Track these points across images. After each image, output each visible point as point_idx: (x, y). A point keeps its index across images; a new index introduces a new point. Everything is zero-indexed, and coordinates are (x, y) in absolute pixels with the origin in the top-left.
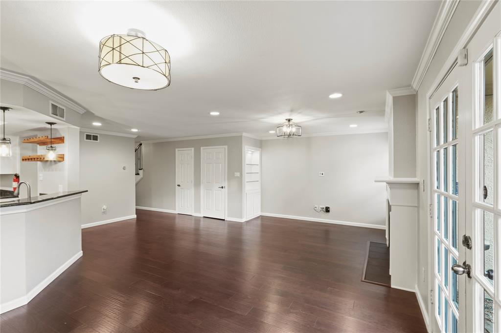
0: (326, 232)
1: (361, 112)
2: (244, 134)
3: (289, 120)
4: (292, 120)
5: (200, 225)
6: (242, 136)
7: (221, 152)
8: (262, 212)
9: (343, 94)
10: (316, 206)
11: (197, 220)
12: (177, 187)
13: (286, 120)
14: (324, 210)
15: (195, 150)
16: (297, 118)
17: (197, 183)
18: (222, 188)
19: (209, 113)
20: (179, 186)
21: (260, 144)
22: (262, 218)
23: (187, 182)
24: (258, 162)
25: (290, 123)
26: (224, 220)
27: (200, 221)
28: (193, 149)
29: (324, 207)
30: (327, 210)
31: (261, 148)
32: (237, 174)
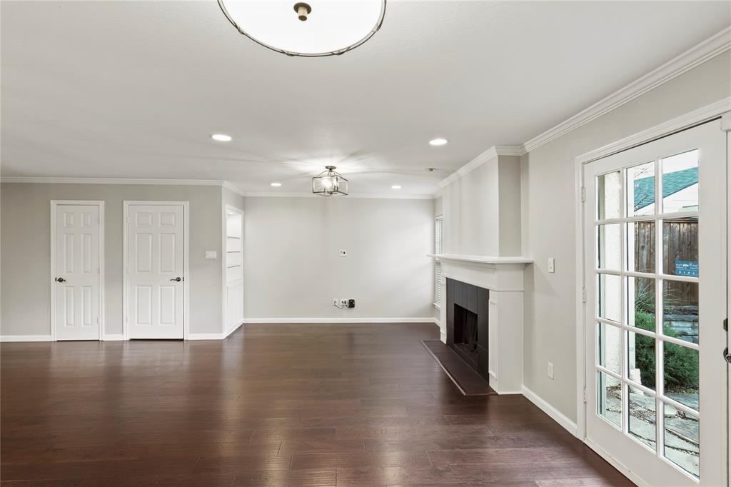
0: (350, 336)
1: (431, 170)
2: (226, 184)
3: (331, 169)
4: (335, 168)
5: (121, 357)
6: (221, 187)
7: (177, 213)
8: (245, 316)
9: (449, 141)
10: (336, 300)
11: (114, 349)
12: (54, 284)
13: (327, 167)
14: (347, 304)
15: (106, 206)
16: (346, 167)
17: (114, 274)
18: (178, 280)
19: (211, 136)
20: (61, 280)
21: (244, 204)
22: (245, 329)
23: (85, 272)
24: (239, 234)
25: (333, 174)
26: (182, 340)
27: (122, 348)
28: (102, 203)
29: (347, 300)
30: (351, 304)
31: (244, 210)
32: (212, 255)
